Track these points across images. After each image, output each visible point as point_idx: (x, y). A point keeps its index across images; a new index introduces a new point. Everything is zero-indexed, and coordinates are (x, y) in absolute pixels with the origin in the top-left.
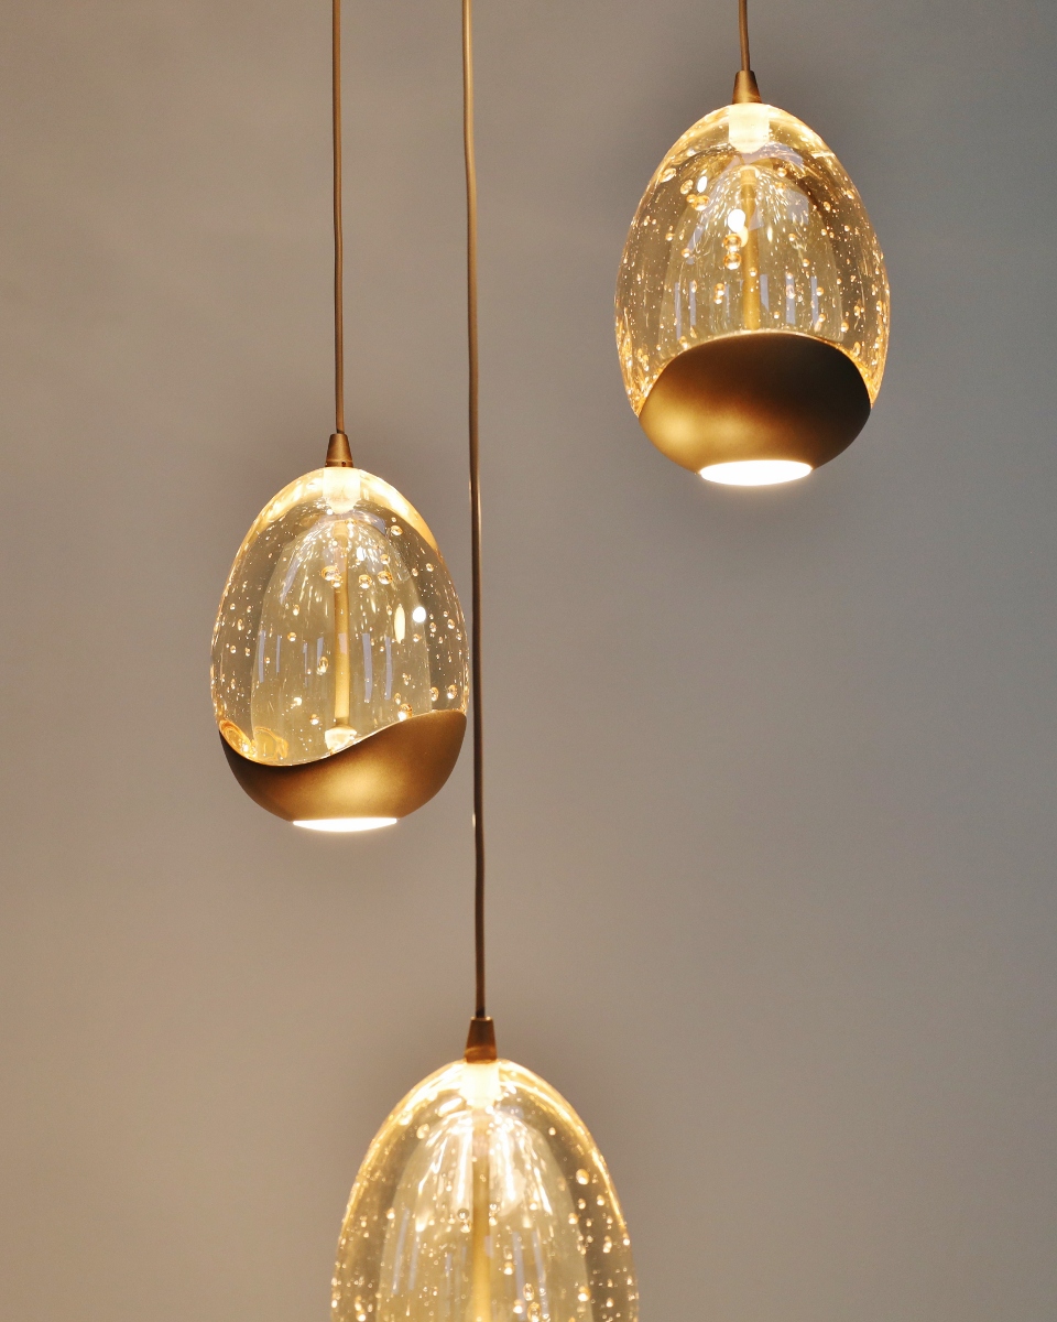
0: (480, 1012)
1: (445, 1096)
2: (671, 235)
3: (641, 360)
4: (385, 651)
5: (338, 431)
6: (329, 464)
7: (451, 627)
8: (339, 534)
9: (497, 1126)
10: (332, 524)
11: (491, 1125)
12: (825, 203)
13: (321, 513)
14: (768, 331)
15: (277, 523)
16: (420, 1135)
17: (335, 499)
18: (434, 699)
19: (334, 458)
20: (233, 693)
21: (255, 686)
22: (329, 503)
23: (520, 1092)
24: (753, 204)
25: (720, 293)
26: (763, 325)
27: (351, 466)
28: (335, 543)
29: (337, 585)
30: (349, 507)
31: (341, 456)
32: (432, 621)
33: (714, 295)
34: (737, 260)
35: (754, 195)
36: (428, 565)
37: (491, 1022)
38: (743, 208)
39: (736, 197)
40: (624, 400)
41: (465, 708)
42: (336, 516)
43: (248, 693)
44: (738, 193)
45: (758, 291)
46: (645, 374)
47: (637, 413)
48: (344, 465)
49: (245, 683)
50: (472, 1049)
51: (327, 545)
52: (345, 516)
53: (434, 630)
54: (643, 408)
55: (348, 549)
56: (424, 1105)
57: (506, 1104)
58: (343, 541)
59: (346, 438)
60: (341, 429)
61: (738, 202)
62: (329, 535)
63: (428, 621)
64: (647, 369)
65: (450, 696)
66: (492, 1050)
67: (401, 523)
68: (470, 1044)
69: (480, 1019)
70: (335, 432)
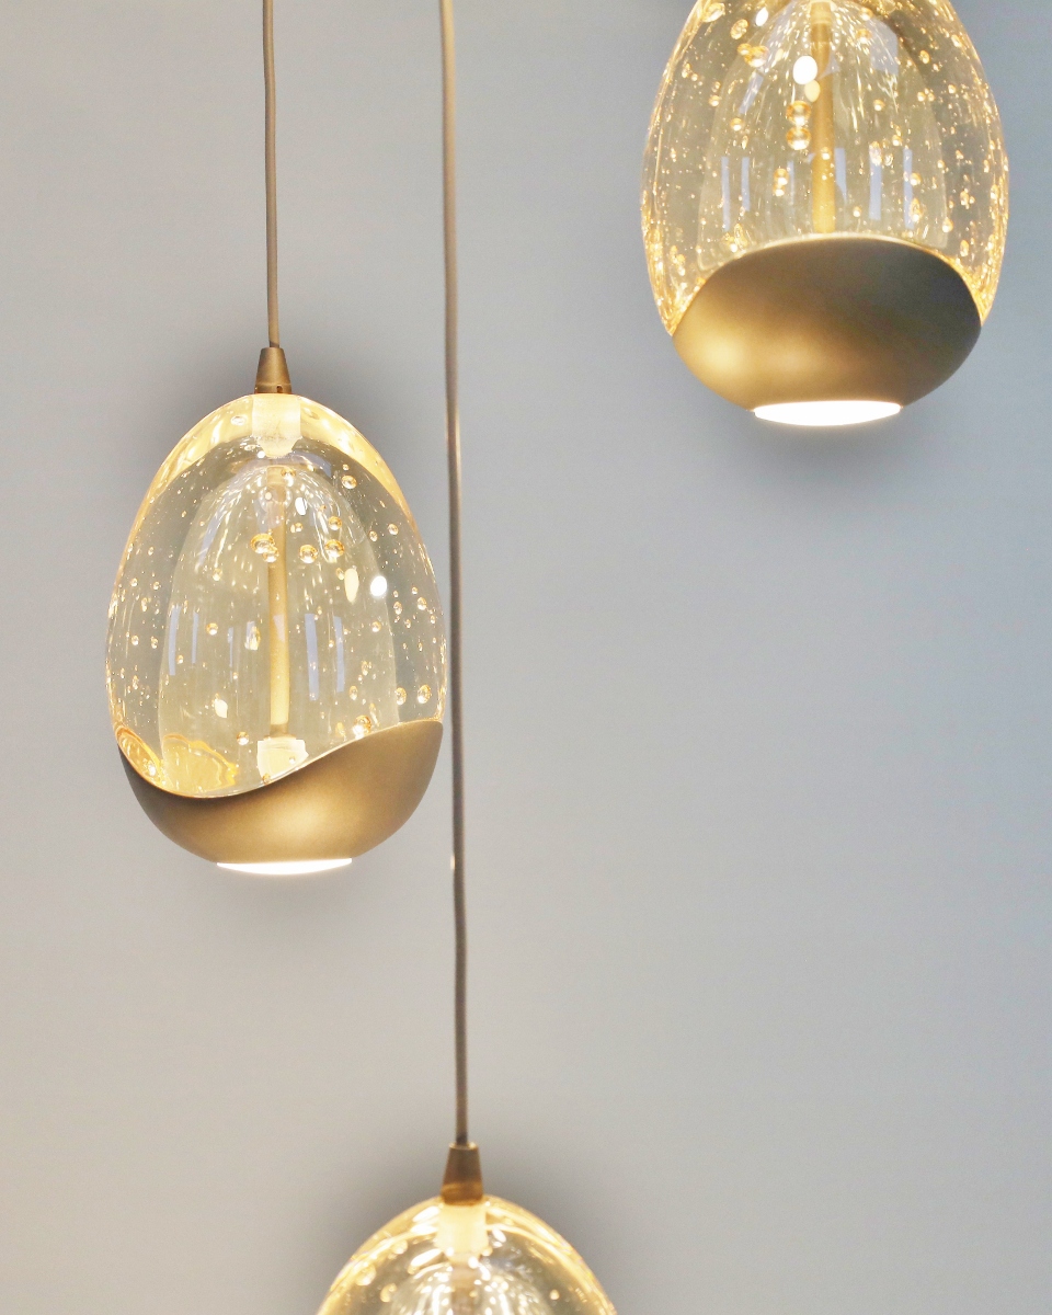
0: (462, 1138)
1: (415, 1247)
2: (716, 97)
3: (675, 261)
4: (335, 647)
5: (272, 345)
6: (260, 390)
7: (422, 607)
8: (273, 482)
9: (486, 1283)
10: (264, 470)
11: (478, 1282)
12: (923, 53)
13: (249, 457)
14: (845, 235)
15: (193, 469)
16: (385, 1298)
17: (269, 438)
18: (401, 702)
19: (267, 380)
20: (135, 695)
21: (164, 682)
22: (260, 443)
23: (513, 1239)
24: (827, 49)
25: (782, 182)
26: (838, 228)
27: (290, 391)
28: (269, 496)
29: (271, 559)
30: (285, 449)
31: (275, 376)
32: (397, 600)
33: (774, 184)
34: (804, 137)
35: (828, 36)
36: (391, 526)
37: (475, 1152)
38: (814, 55)
39: (804, 40)
40: (653, 314)
41: (442, 714)
42: (269, 461)
43: (154, 693)
44: (806, 34)
45: (832, 181)
46: (680, 279)
47: (671, 332)
48: (279, 390)
49: (151, 681)
50: (452, 1186)
51: (256, 496)
52: (281, 461)
53: (398, 612)
54: (678, 326)
55: (286, 503)
56: (392, 1257)
57: (497, 1257)
58: (279, 492)
59: (282, 353)
60: (275, 341)
61: (806, 46)
62: (259, 484)
63: (390, 600)
64: (682, 272)
65: (421, 700)
66: (476, 1186)
67: (356, 470)
68: (449, 1178)
69: (461, 1148)
70: (267, 345)
